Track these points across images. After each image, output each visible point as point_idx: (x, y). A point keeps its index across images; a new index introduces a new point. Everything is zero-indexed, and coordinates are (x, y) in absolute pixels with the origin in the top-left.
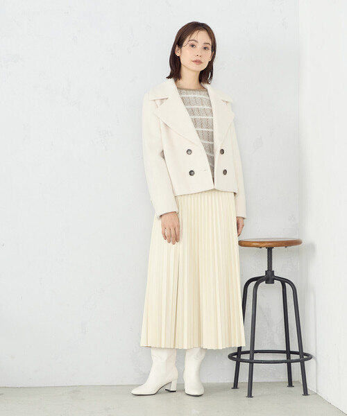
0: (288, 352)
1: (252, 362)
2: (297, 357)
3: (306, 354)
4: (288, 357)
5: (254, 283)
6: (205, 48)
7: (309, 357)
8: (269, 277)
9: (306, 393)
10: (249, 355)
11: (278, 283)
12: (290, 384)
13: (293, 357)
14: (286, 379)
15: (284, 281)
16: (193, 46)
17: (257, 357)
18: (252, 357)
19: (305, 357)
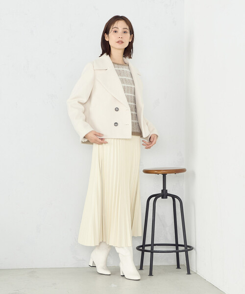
0: (177, 245)
1: (152, 252)
2: (183, 248)
3: (189, 247)
4: (177, 248)
5: (154, 198)
6: (125, 32)
7: (191, 248)
8: (164, 194)
9: (189, 273)
10: (150, 247)
11: (170, 198)
12: (178, 267)
13: (180, 248)
14: (176, 263)
15: (174, 197)
16: (116, 32)
17: (156, 248)
18: (152, 249)
19: (188, 248)
